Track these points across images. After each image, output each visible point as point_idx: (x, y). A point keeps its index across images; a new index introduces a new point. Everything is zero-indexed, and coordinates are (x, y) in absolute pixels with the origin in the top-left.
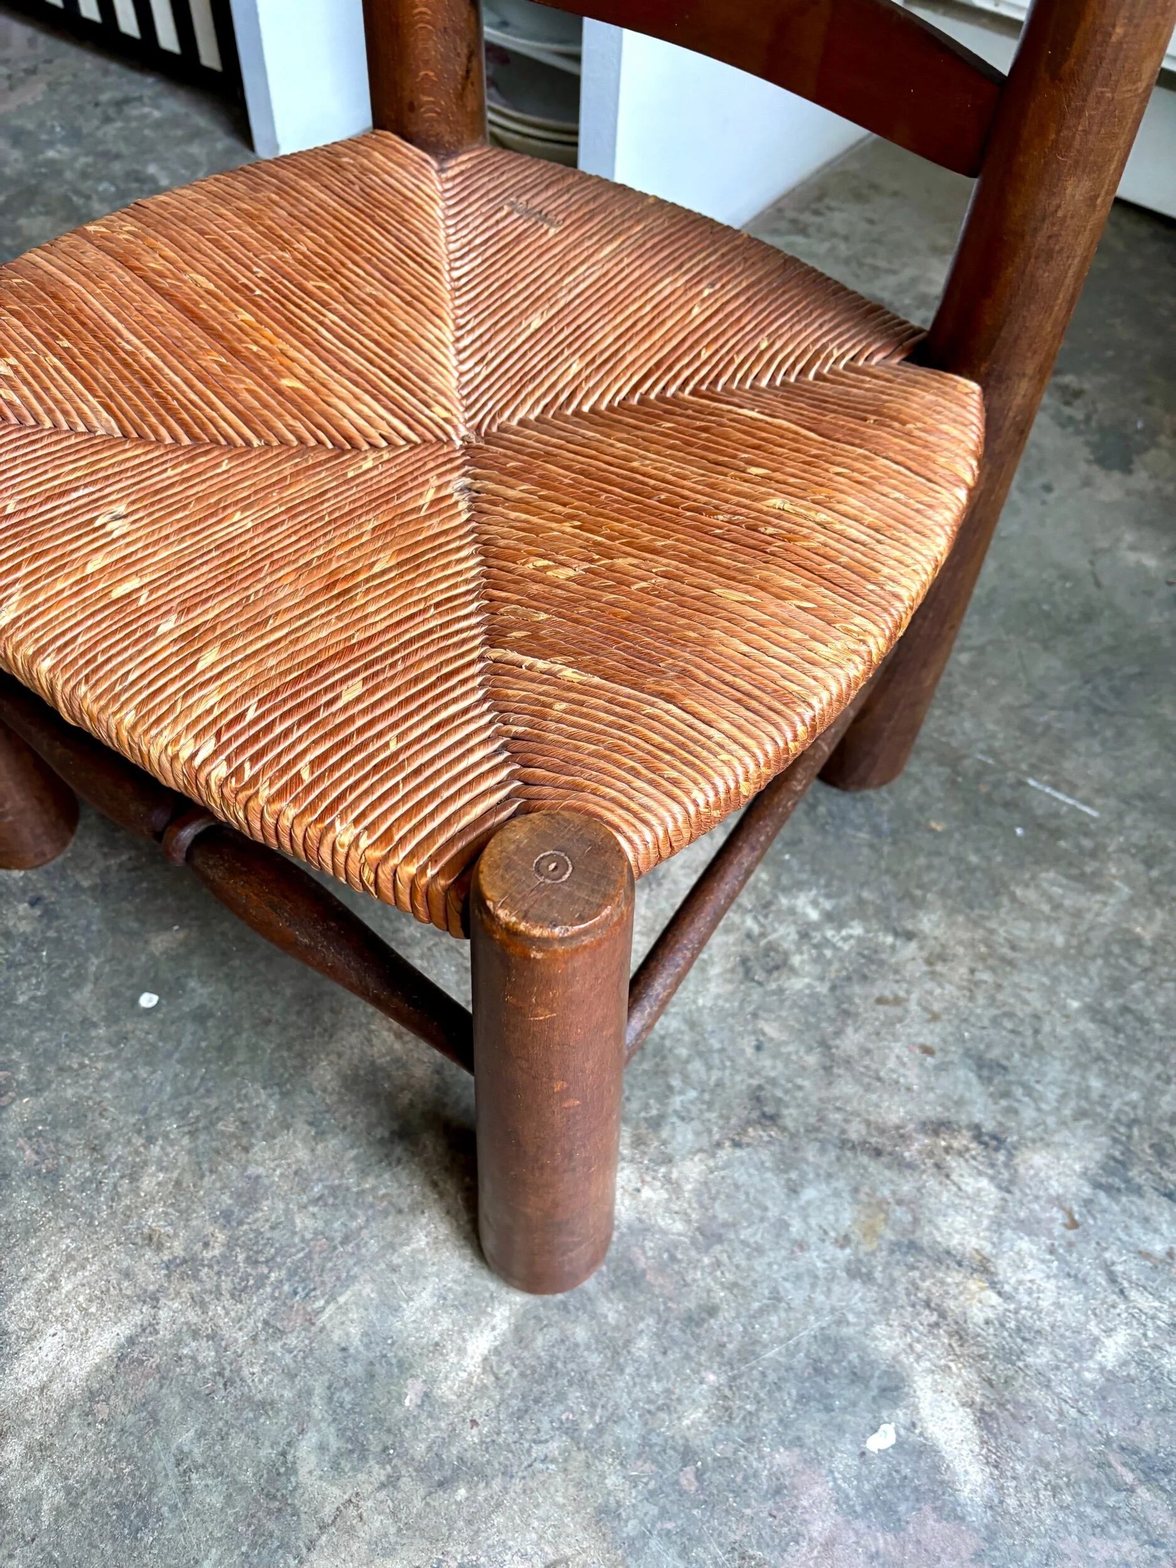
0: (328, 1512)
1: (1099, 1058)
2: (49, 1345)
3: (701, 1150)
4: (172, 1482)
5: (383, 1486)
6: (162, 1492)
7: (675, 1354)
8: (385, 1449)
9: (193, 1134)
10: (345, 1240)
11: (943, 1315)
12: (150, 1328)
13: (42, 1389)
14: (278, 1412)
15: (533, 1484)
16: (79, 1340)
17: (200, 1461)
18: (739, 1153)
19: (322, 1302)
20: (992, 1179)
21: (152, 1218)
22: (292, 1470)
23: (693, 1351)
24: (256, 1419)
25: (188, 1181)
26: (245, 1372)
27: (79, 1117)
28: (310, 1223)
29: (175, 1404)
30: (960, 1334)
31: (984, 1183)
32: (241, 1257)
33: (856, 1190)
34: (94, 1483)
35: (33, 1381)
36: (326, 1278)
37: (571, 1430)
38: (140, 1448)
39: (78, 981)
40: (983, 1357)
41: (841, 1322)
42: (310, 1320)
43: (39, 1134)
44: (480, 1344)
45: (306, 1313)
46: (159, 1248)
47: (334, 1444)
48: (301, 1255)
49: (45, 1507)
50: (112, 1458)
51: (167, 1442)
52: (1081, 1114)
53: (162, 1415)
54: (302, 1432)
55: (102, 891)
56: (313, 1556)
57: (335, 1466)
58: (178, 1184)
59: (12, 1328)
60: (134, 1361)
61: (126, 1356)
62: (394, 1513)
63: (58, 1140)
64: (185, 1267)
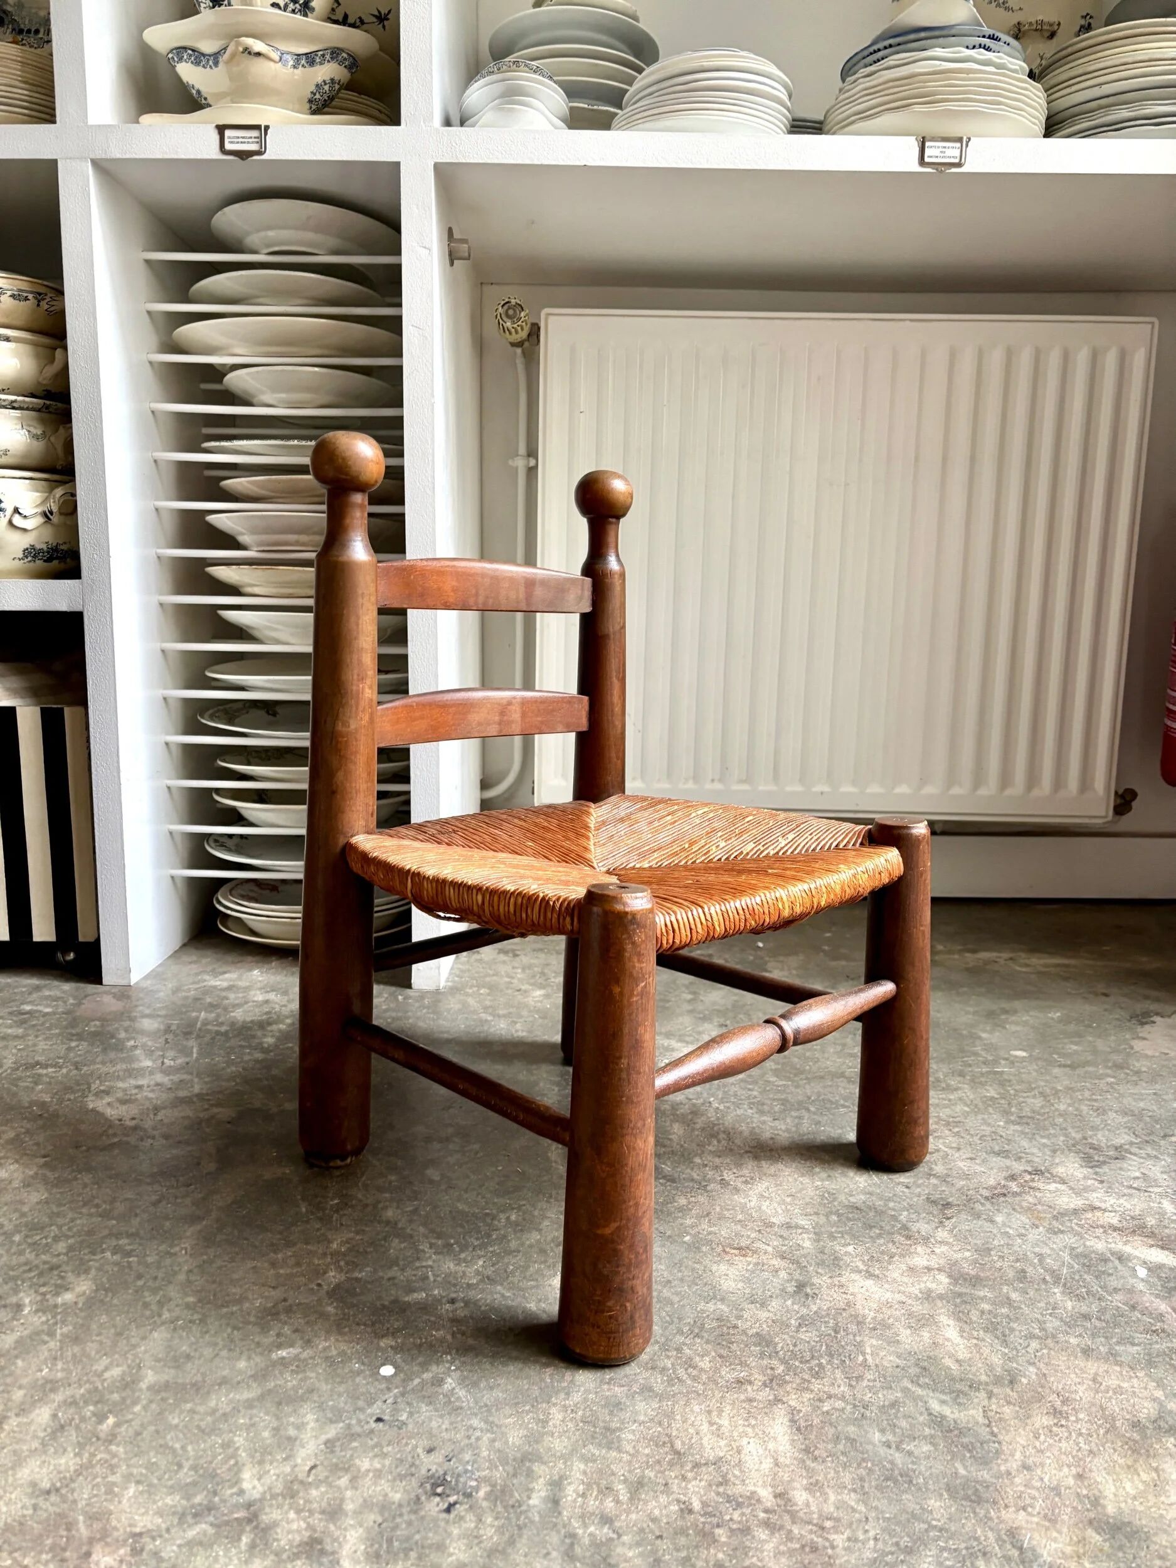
0: (981, 1420)
1: (1034, 1134)
2: (752, 1448)
3: (937, 1228)
4: (897, 1455)
5: (990, 1398)
6: (899, 1461)
7: (1032, 1293)
8: (970, 1387)
9: (697, 1335)
10: (836, 1332)
11: (1102, 1227)
12: (793, 1411)
13: (777, 1465)
14: (904, 1402)
15: (1047, 1360)
16: (765, 1438)
17: (898, 1440)
18: (953, 1220)
19: (861, 1358)
20: (1055, 1182)
21: (728, 1374)
22: (943, 1417)
23: (1036, 1286)
24: (898, 1411)
25: (724, 1352)
26: (866, 1398)
28: (809, 1335)
29: (851, 1430)
30: (1115, 1229)
31: (1054, 1185)
32: (797, 1363)
33: (1014, 1209)
34: (862, 1479)
35: (767, 1464)
36: (848, 1348)
37: (1032, 1336)
38: (863, 1453)
40: (1134, 1231)
41: (1073, 1249)
42: (865, 1365)
45: (860, 1365)
46: (750, 1383)
47: (944, 1397)
48: (824, 1347)
49: (853, 1504)
50: (855, 1465)
51: (874, 1445)
52: (1054, 1151)
53: (852, 1436)
54: (926, 1403)
56: (1001, 1437)
57: (959, 1404)
58: (721, 1356)
59: (721, 1454)
60: (806, 1427)
61: (798, 1427)
62: (1009, 1403)
63: (626, 1376)
64: (773, 1381)
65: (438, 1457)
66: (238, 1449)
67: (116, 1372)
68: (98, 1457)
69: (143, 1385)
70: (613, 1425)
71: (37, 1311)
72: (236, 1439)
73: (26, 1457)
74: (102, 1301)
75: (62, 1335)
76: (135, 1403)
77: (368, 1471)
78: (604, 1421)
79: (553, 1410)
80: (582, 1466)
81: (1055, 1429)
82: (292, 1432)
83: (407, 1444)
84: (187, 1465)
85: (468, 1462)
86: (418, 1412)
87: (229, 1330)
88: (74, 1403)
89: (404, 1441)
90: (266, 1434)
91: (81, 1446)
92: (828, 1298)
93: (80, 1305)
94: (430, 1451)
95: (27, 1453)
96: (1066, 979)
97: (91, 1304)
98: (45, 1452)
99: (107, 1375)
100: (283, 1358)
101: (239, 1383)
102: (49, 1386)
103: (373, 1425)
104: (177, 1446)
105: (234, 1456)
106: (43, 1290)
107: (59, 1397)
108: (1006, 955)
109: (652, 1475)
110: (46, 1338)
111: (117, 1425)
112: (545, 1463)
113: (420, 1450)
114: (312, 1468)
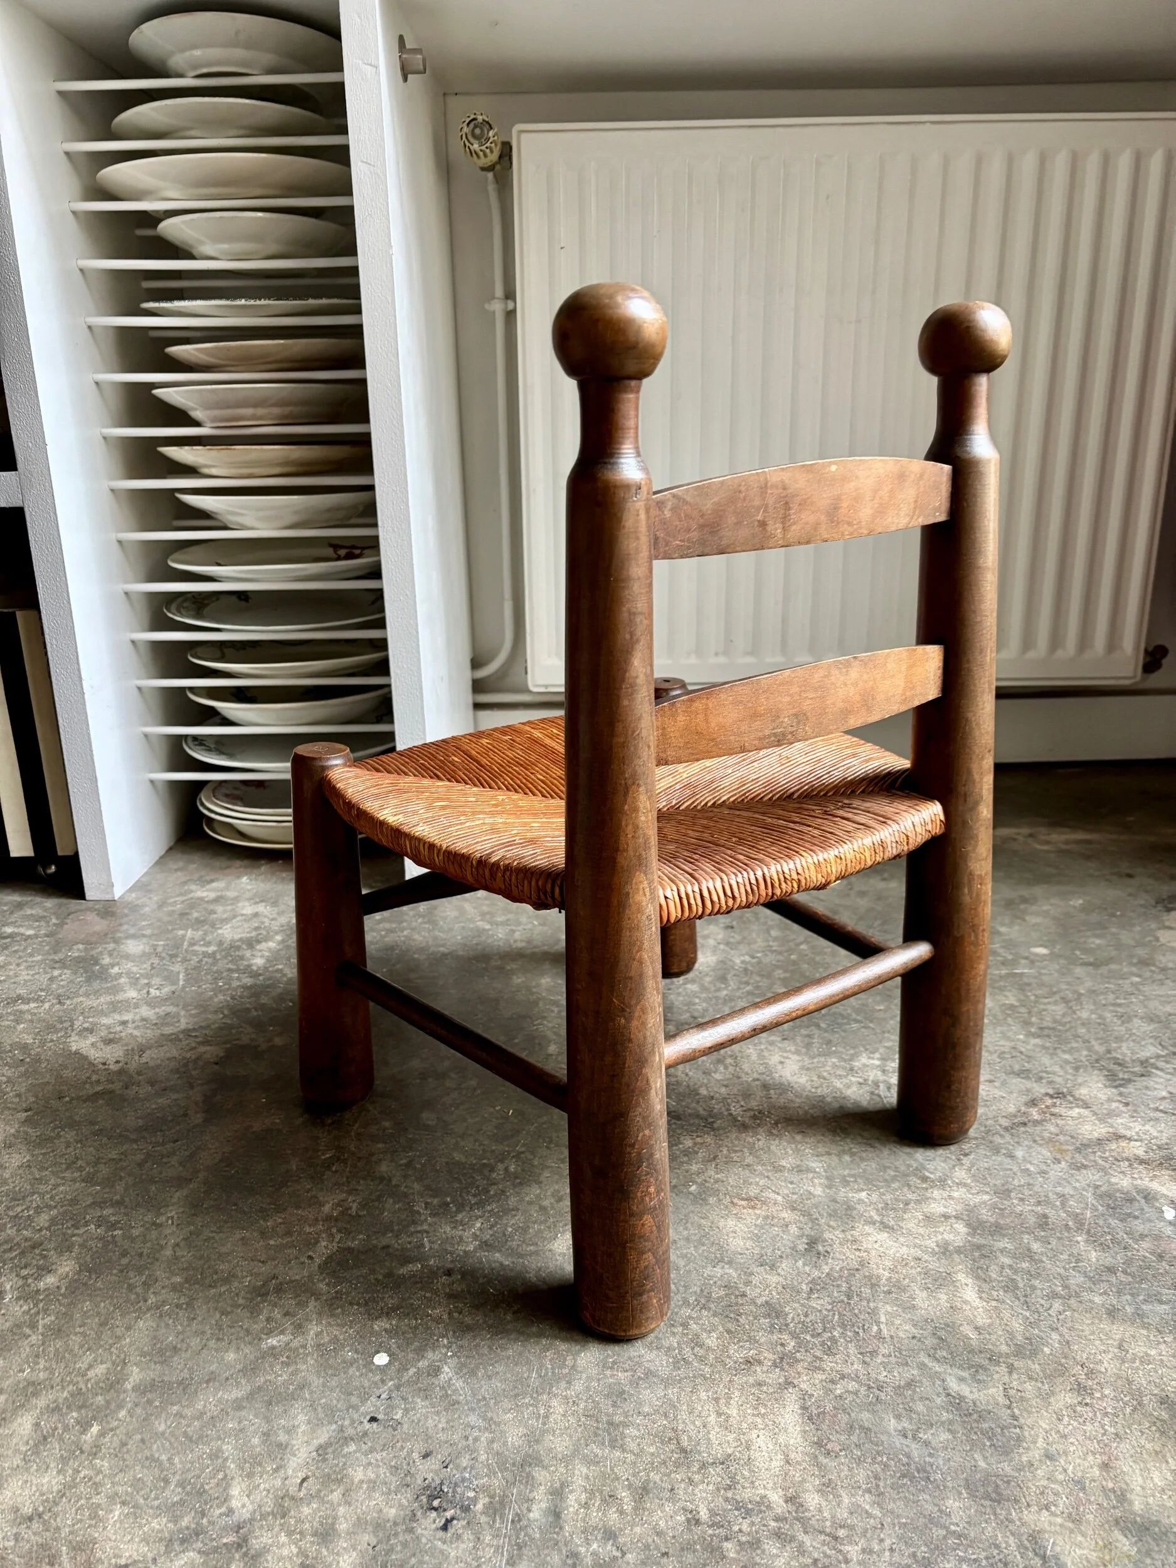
0: (1002, 1400)
1: (1055, 1049)
2: (762, 1442)
3: (954, 1166)
4: (914, 1446)
5: (1010, 1373)
6: (915, 1454)
7: (1054, 1242)
8: (990, 1359)
9: (704, 1307)
10: (849, 1297)
11: (1128, 1160)
12: (805, 1396)
13: (788, 1462)
14: (920, 1382)
15: (1070, 1324)
16: (776, 1430)
17: (915, 1427)
18: (972, 1157)
19: (875, 1328)
20: (1078, 1107)
21: (737, 1353)
22: (962, 1398)
23: (1058, 1234)
24: (914, 1391)
25: (731, 1326)
26: (881, 1378)
28: (821, 1302)
29: (865, 1416)
30: (1142, 1162)
31: (1077, 1110)
32: (808, 1338)
33: (1035, 1141)
34: (877, 1478)
35: (777, 1463)
36: (862, 1317)
37: (1054, 1295)
38: (877, 1445)
40: (1161, 1164)
41: (1097, 1187)
42: (879, 1336)
43: (614, 1363)
44: (970, 1294)
45: (874, 1337)
46: (760, 1362)
47: (965, 1374)
48: (836, 1317)
49: (867, 1507)
50: (869, 1460)
51: (889, 1434)
52: (1077, 1069)
53: (866, 1424)
54: (943, 1381)
56: (1022, 1421)
57: (979, 1382)
58: (729, 1332)
59: (730, 1451)
60: (819, 1415)
61: (811, 1416)
62: (1031, 1378)
63: (630, 1358)
64: (784, 1360)
65: (433, 1463)
66: (226, 1459)
67: (100, 1370)
68: (82, 1475)
69: (128, 1386)
70: (617, 1419)
71: (18, 1299)
72: (224, 1447)
73: (9, 1475)
74: (85, 1284)
75: (44, 1326)
76: (120, 1407)
77: (362, 1482)
78: (607, 1415)
79: (554, 1403)
80: (585, 1470)
81: (1079, 1408)
82: (282, 1437)
83: (402, 1448)
84: (174, 1481)
85: (465, 1468)
86: (414, 1409)
87: (218, 1315)
88: (57, 1409)
89: (399, 1445)
90: (256, 1441)
91: (64, 1460)
92: (842, 1256)
93: (63, 1290)
94: (426, 1456)
95: (9, 1472)
96: (1088, 858)
97: (75, 1288)
98: (27, 1470)
99: (91, 1374)
100: (273, 1348)
101: (227, 1379)
102: (31, 1389)
103: (367, 1426)
104: (164, 1457)
105: (223, 1468)
106: (24, 1272)
107: (41, 1402)
108: (1025, 831)
109: (657, 1478)
110: (28, 1331)
111: (102, 1434)
112: (545, 1468)
113: (415, 1455)
114: (304, 1480)
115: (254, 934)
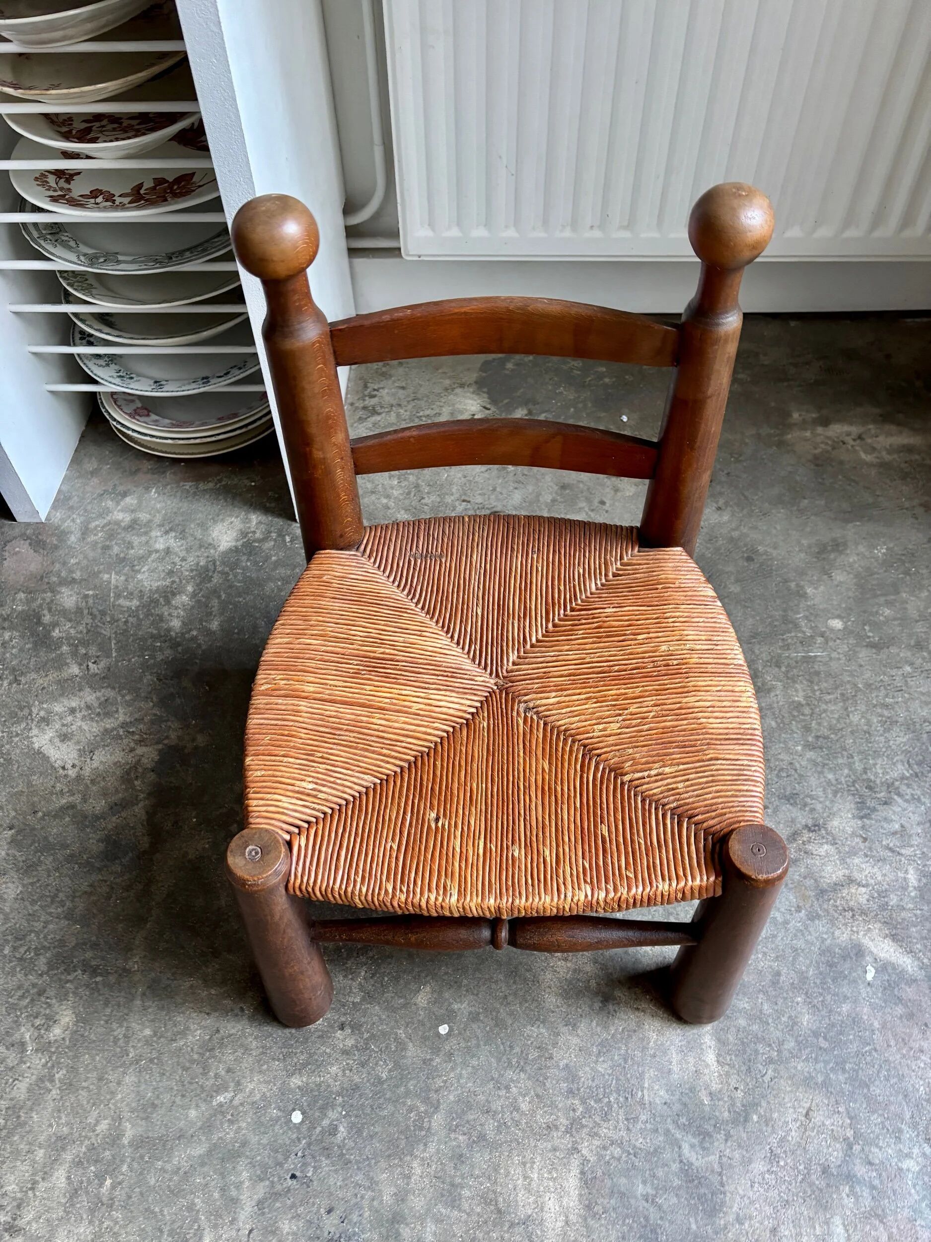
0: (716, 1167)
1: (824, 765)
2: (551, 1204)
4: (651, 1210)
5: (726, 1140)
6: (652, 1216)
7: (780, 1001)
8: (715, 1126)
9: (522, 1070)
10: (626, 1061)
11: (853, 910)
12: (585, 1162)
13: (567, 1223)
14: (664, 1148)
15: (776, 1092)
16: (561, 1192)
17: (654, 1193)
19: (640, 1094)
20: (827, 843)
21: (541, 1119)
22: (690, 1164)
23: (785, 995)
24: (659, 1158)
25: (540, 1091)
26: (638, 1144)
27: (465, 1104)
28: (605, 1066)
29: (623, 1181)
30: (863, 913)
31: (826, 847)
32: (592, 1103)
35: (560, 1224)
36: (632, 1082)
37: (771, 1061)
38: (627, 1209)
39: (402, 1046)
40: (877, 915)
41: (823, 940)
42: (642, 1103)
43: (457, 1126)
44: (711, 1058)
45: (638, 1103)
46: (557, 1128)
47: (695, 1141)
48: (614, 1082)
50: (620, 1223)
51: (636, 1197)
52: (835, 793)
53: (622, 1189)
54: (680, 1147)
55: (369, 997)
56: (727, 1187)
57: (704, 1149)
58: (537, 1096)
59: (530, 1212)
60: (592, 1179)
61: (587, 1181)
62: (739, 1146)
63: (468, 1122)
64: (574, 1126)
65: (334, 1219)
66: (198, 1211)
67: (103, 1126)
68: (105, 1225)
69: (125, 1141)
70: (458, 1180)
71: (37, 1050)
72: (196, 1200)
73: (57, 1225)
74: (82, 1036)
75: (60, 1079)
76: (122, 1161)
77: (288, 1234)
78: (450, 1176)
79: (415, 1164)
80: (434, 1228)
81: (767, 1176)
82: (234, 1193)
83: (314, 1204)
84: (166, 1230)
85: (355, 1223)
86: (320, 1167)
87: (180, 1072)
88: (80, 1163)
89: (311, 1201)
90: (216, 1195)
91: (92, 1211)
93: (67, 1042)
94: (329, 1212)
95: (57, 1222)
96: (904, 476)
97: (77, 1040)
98: (69, 1219)
99: (99, 1129)
100: (221, 1105)
101: (192, 1136)
102: (60, 1144)
103: (290, 1182)
104: (157, 1209)
105: (196, 1220)
106: (38, 1022)
107: (68, 1156)
108: (855, 430)
109: (481, 1235)
110: (48, 1085)
111: (113, 1187)
112: (407, 1225)
113: (322, 1211)
114: (251, 1231)
115: (167, 582)
